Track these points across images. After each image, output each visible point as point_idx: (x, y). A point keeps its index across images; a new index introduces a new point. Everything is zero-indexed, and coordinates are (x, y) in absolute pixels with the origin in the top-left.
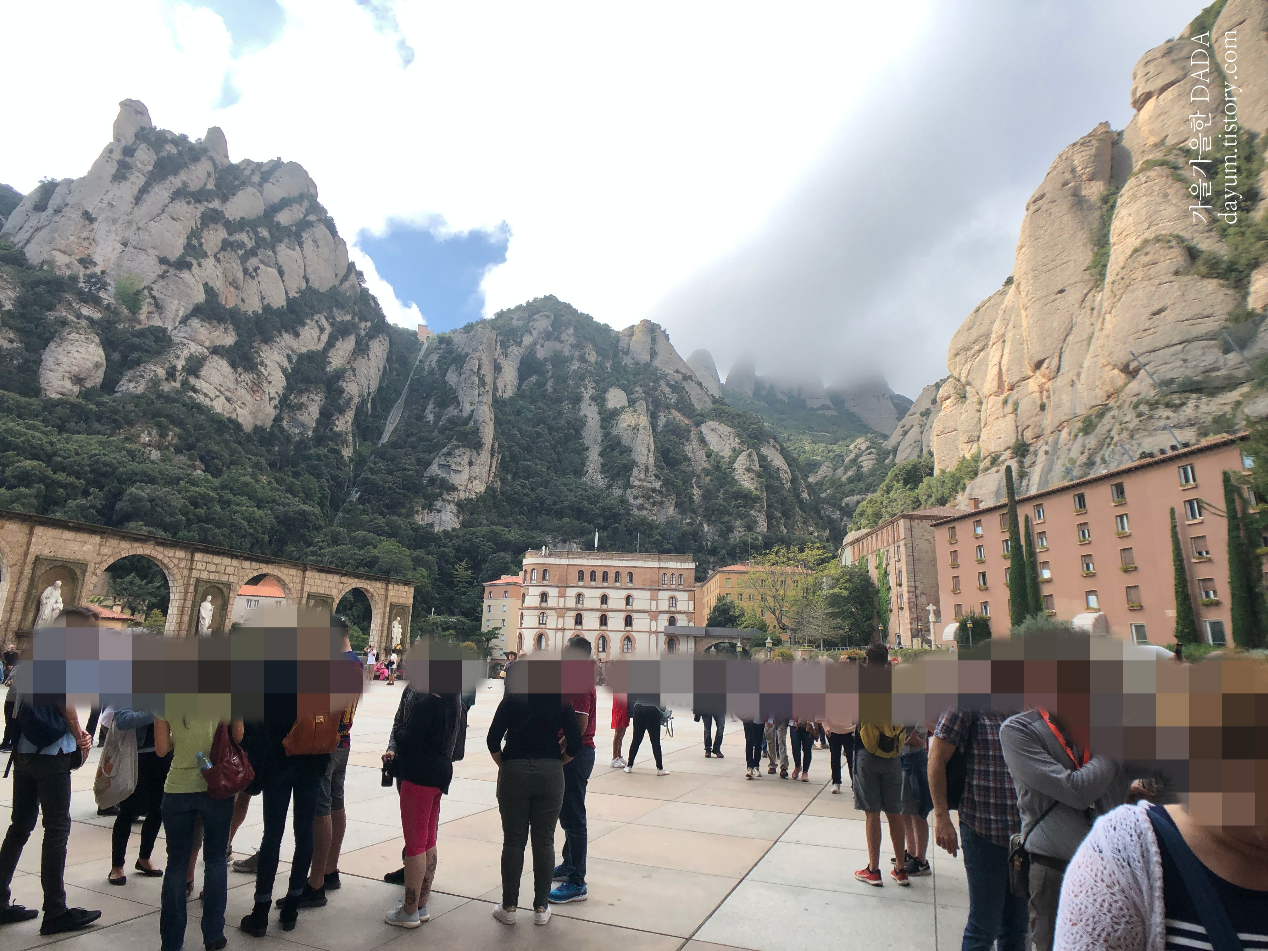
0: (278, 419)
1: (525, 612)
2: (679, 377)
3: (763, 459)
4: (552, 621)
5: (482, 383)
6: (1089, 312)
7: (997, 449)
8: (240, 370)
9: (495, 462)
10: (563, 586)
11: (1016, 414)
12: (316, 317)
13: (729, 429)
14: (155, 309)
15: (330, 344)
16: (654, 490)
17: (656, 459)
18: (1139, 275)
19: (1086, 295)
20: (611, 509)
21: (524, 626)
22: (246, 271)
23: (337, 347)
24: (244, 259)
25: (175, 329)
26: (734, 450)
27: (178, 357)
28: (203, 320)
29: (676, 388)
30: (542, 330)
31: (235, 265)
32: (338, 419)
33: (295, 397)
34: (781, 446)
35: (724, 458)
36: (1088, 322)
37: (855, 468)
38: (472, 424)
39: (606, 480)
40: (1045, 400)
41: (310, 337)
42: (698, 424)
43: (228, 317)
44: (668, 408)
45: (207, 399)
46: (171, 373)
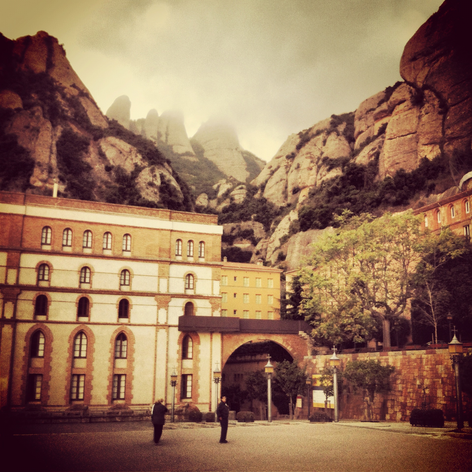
2: (75, 92)
3: (162, 177)
13: (130, 146)
17: (59, 162)
26: (136, 165)
29: (72, 102)
34: (173, 171)
35: (126, 172)
37: (228, 200)
42: (96, 138)
44: (65, 120)
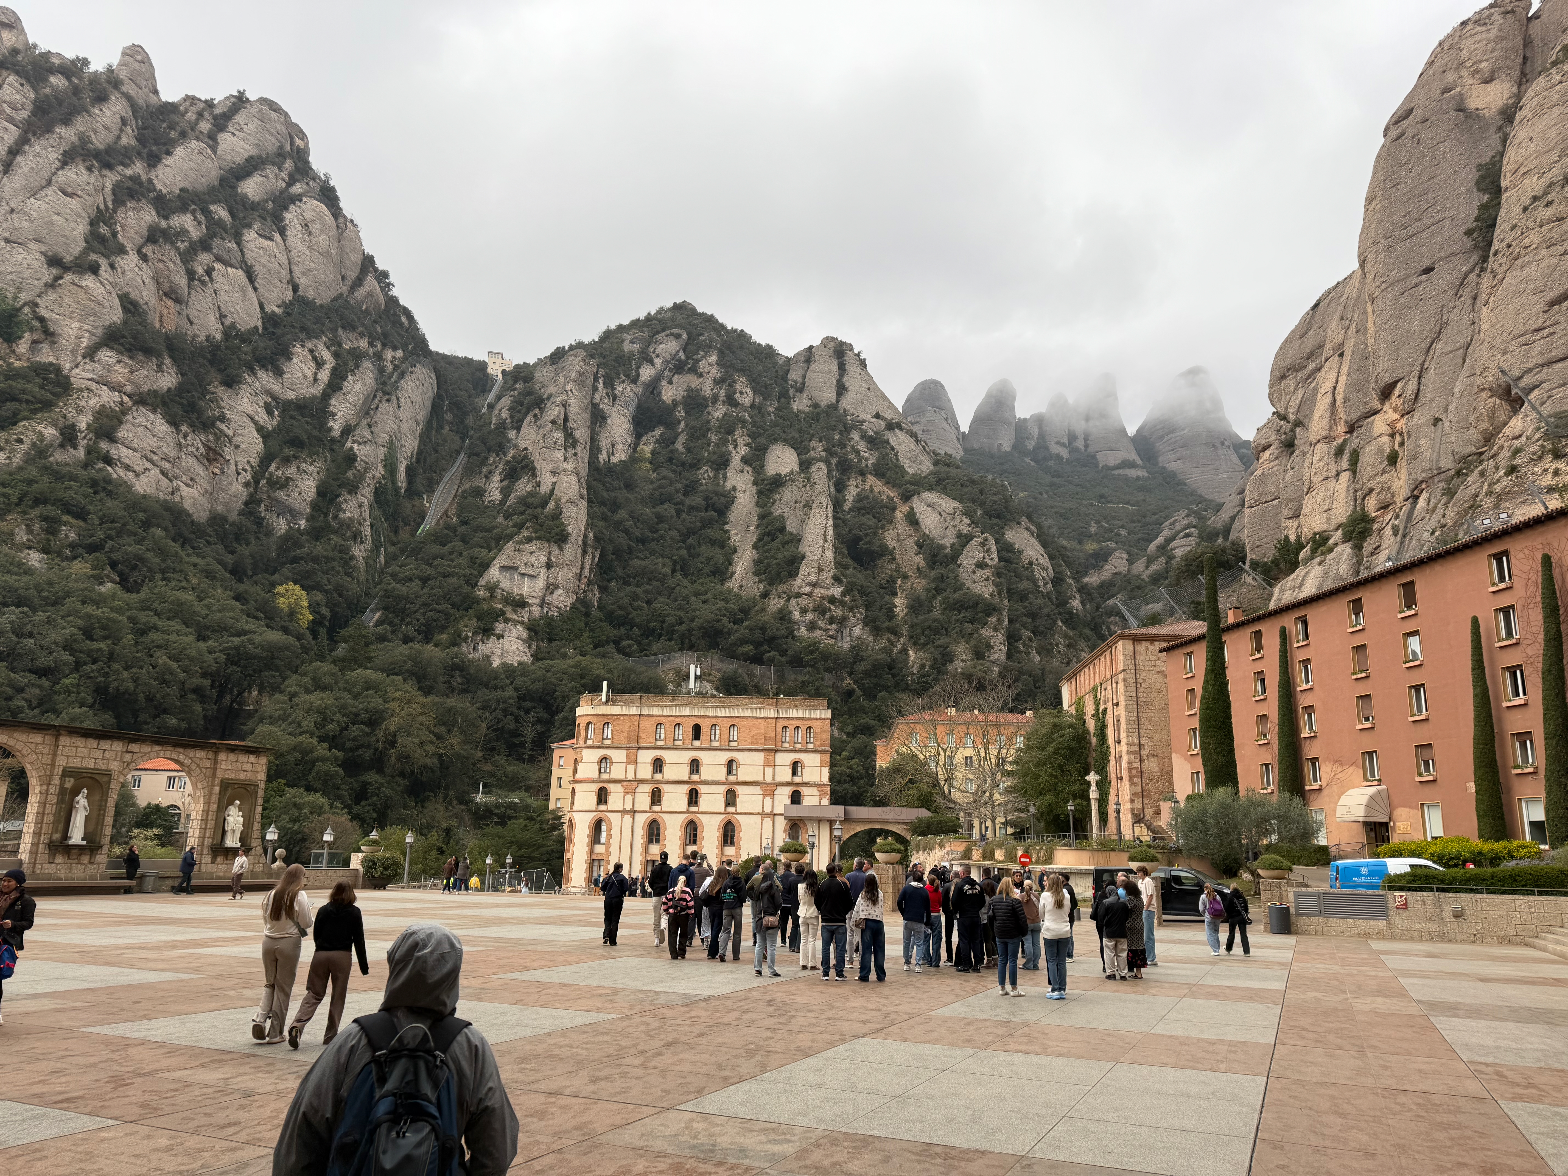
0: (252, 502)
1: (578, 787)
2: (880, 425)
3: (1006, 548)
4: (616, 800)
5: (571, 441)
6: (1469, 302)
7: (1325, 527)
8: (184, 428)
9: (588, 561)
10: (634, 747)
11: (1354, 472)
12: (309, 345)
13: (955, 504)
14: (43, 336)
15: (333, 386)
16: (832, 600)
17: (837, 551)
18: (1534, 238)
19: (1466, 275)
20: (763, 629)
21: (576, 808)
22: (191, 275)
23: (344, 390)
24: (187, 257)
25: (77, 366)
26: (961, 535)
27: (80, 411)
28: (120, 353)
29: (875, 442)
30: (668, 357)
31: (171, 265)
32: (346, 501)
33: (278, 468)
34: (1039, 527)
35: (945, 548)
36: (1466, 320)
37: (1163, 560)
38: (552, 505)
39: (761, 586)
40: (1397, 447)
41: (299, 374)
42: (906, 498)
43: (162, 347)
44: (862, 473)
45: (131, 475)
46: (69, 436)
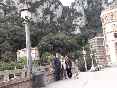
0: (43, 21)
9: (86, 19)
12: (46, 2)
14: (13, 3)
15: (50, 6)
28: (22, 3)
32: (54, 19)
33: (45, 16)
41: (46, 5)
46: (17, 13)
